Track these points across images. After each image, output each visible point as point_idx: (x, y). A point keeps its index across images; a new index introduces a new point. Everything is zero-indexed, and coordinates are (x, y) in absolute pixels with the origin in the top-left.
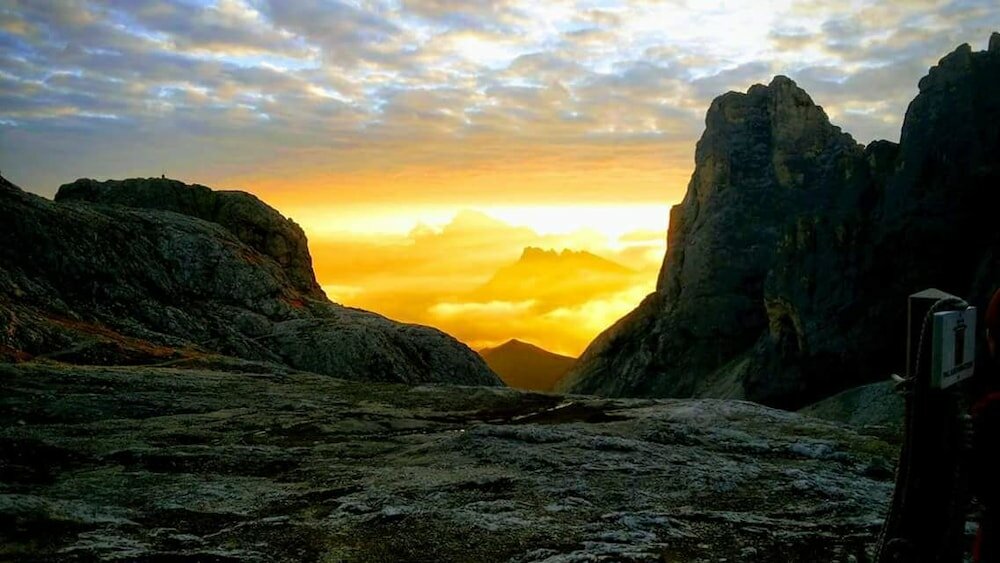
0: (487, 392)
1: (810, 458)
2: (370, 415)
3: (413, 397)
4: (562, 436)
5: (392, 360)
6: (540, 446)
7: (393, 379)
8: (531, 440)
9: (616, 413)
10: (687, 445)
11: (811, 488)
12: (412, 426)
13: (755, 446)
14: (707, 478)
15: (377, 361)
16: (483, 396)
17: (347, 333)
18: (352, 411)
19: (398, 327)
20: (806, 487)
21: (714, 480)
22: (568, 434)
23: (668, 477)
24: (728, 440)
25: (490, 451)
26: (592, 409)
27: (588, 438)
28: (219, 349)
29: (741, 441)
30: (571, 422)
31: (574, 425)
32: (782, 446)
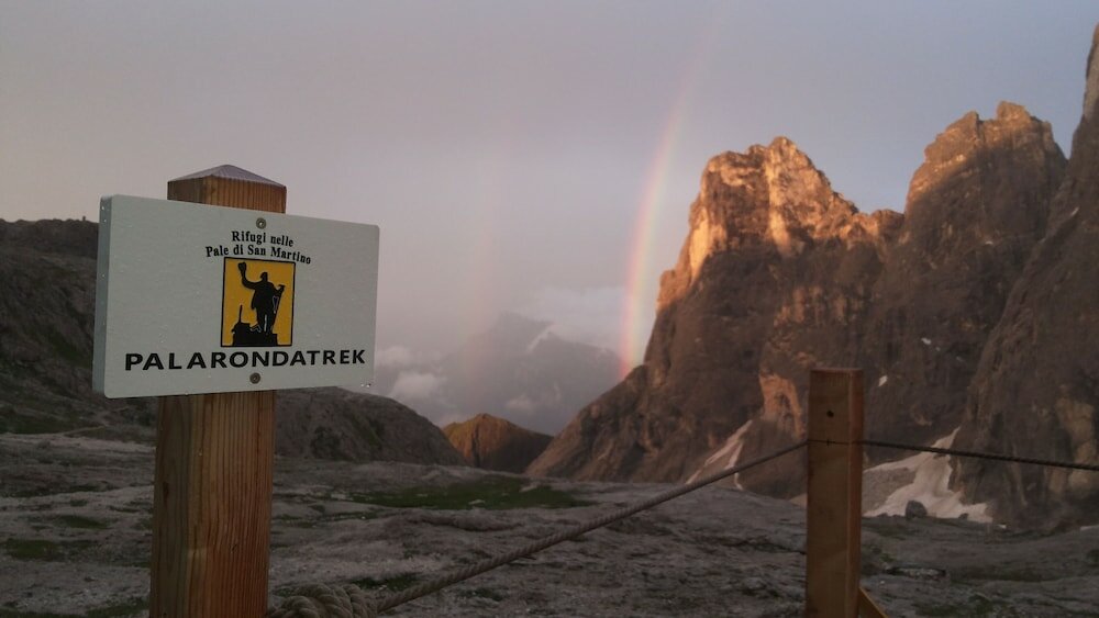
0: (443, 472)
1: (789, 550)
2: (302, 496)
3: (356, 477)
4: (506, 523)
5: (340, 434)
6: (481, 534)
7: (336, 455)
8: (471, 528)
9: (586, 498)
10: (651, 534)
11: (764, 587)
12: (349, 510)
13: (730, 537)
14: (645, 574)
15: (322, 435)
16: (437, 476)
17: (288, 403)
18: (281, 492)
19: (349, 397)
20: (758, 586)
21: (654, 577)
22: (515, 521)
23: (602, 573)
24: (701, 529)
25: (420, 539)
26: (559, 493)
27: (538, 525)
28: (136, 417)
29: (715, 531)
30: (525, 507)
31: (528, 511)
32: (761, 537)
